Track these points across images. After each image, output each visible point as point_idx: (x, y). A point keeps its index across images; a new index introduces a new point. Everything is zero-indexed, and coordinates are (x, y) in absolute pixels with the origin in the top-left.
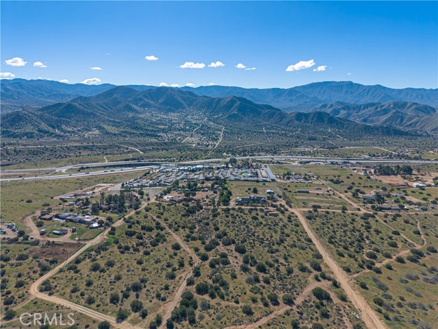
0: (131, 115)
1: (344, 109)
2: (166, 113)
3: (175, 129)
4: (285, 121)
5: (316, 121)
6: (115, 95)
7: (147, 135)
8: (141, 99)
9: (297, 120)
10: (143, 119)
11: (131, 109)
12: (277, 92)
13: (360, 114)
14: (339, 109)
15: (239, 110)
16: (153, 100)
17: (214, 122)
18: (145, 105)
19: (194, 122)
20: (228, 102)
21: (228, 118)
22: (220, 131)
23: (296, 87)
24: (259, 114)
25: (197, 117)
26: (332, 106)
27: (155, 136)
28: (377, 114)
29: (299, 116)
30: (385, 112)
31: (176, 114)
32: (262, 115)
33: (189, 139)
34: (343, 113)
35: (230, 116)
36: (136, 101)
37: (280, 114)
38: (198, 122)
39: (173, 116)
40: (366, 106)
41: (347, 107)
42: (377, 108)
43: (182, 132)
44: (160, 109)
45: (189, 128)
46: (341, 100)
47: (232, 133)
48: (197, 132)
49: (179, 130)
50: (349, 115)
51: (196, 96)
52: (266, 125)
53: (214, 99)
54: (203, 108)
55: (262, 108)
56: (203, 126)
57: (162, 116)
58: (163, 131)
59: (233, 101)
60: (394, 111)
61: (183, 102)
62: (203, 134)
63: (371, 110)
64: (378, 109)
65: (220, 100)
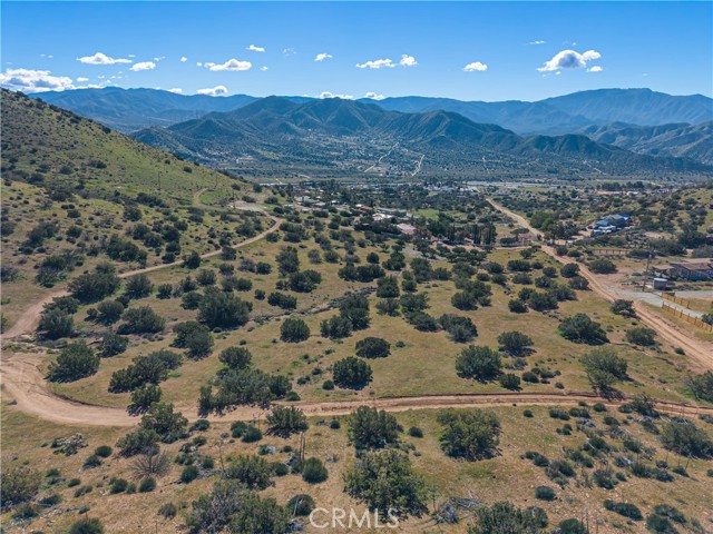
0: (290, 138)
1: (623, 133)
2: (338, 136)
3: (354, 156)
4: (518, 148)
5: (567, 149)
6: (263, 110)
7: (317, 162)
8: (302, 116)
9: (537, 147)
10: (308, 143)
11: (288, 130)
12: (516, 107)
13: (650, 141)
14: (615, 135)
15: (448, 132)
16: (319, 117)
17: (408, 148)
18: (307, 125)
19: (379, 148)
20: (431, 120)
21: (430, 143)
22: (418, 159)
23: (550, 99)
24: (479, 138)
25: (383, 141)
26: (605, 129)
27: (328, 164)
28: (677, 141)
29: (542, 141)
30: (693, 138)
31: (352, 138)
32: (483, 138)
33: (373, 168)
34: (620, 141)
35: (434, 140)
36: (295, 118)
37: (511, 137)
38: (385, 148)
39: (350, 140)
40: (663, 129)
41: (629, 131)
42: (680, 132)
43: (363, 161)
44: (329, 131)
45: (372, 155)
46: (620, 120)
47: (435, 163)
48: (385, 161)
49: (359, 158)
50: (631, 143)
51: (382, 111)
52: (487, 154)
53: (410, 115)
54: (393, 128)
55: (484, 129)
56: (392, 153)
57: (333, 140)
58: (338, 158)
59: (439, 118)
60: (708, 136)
61: (363, 121)
62: (392, 163)
63: (671, 134)
64: (682, 134)
65: (419, 116)
